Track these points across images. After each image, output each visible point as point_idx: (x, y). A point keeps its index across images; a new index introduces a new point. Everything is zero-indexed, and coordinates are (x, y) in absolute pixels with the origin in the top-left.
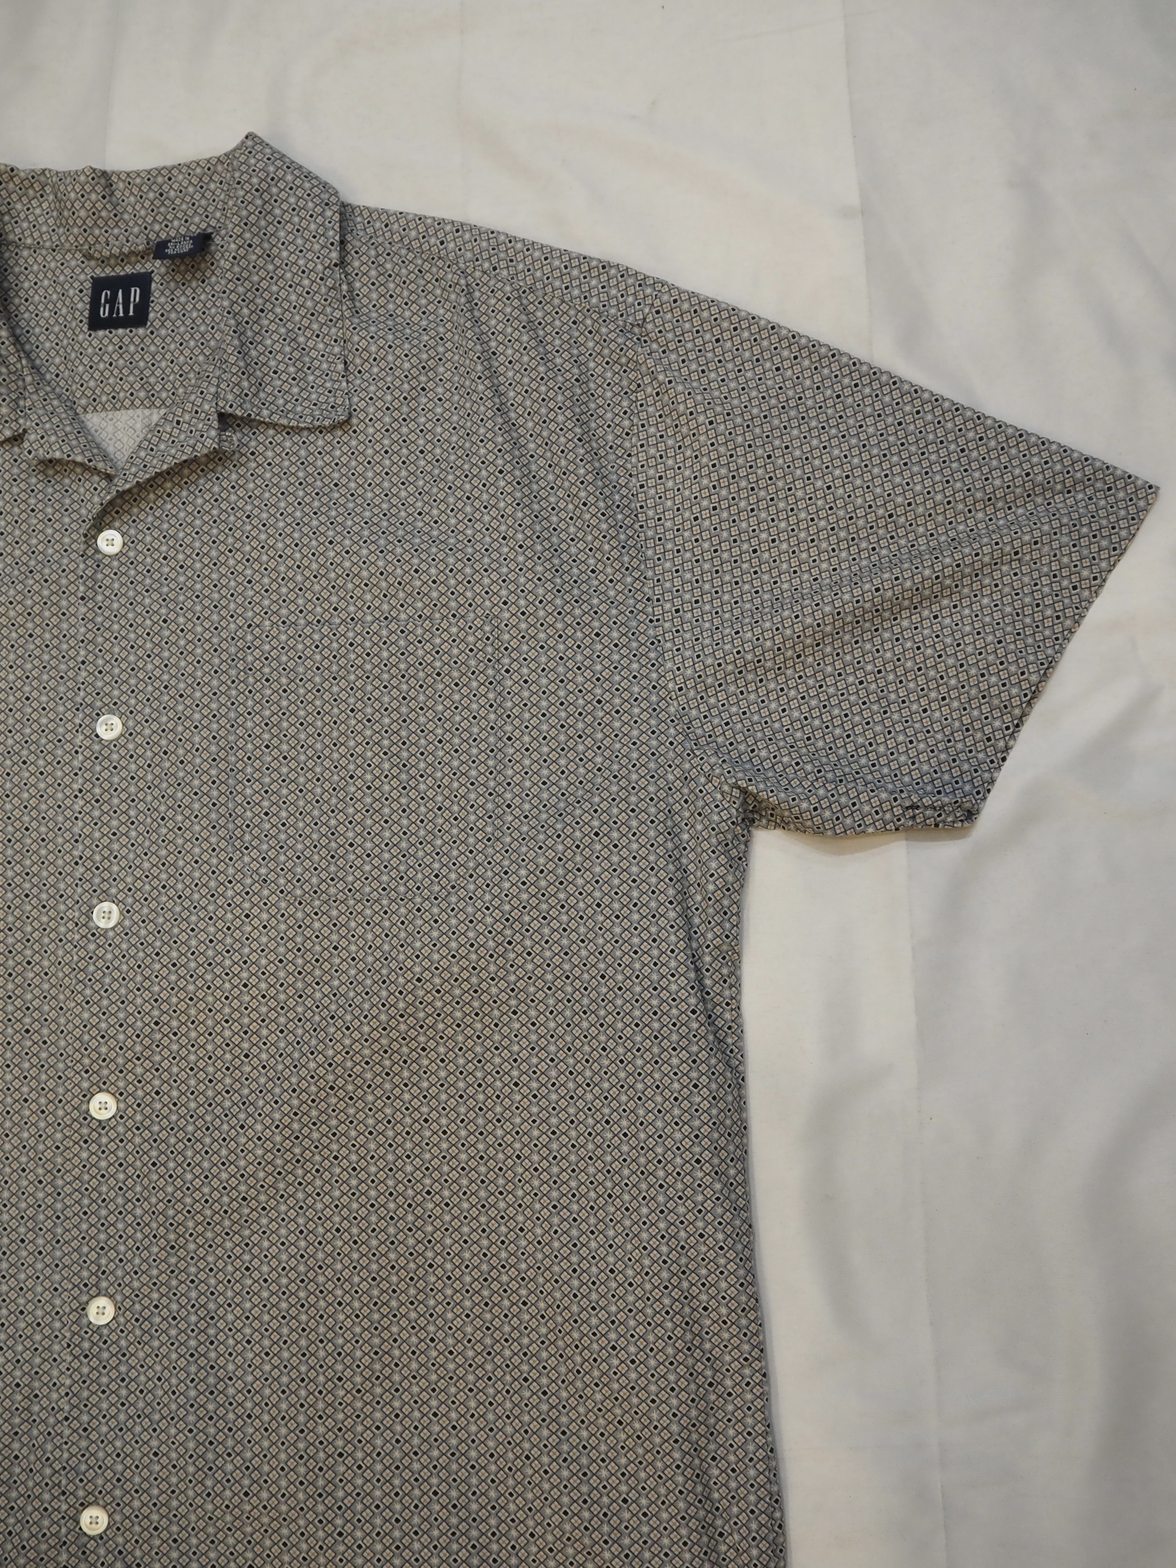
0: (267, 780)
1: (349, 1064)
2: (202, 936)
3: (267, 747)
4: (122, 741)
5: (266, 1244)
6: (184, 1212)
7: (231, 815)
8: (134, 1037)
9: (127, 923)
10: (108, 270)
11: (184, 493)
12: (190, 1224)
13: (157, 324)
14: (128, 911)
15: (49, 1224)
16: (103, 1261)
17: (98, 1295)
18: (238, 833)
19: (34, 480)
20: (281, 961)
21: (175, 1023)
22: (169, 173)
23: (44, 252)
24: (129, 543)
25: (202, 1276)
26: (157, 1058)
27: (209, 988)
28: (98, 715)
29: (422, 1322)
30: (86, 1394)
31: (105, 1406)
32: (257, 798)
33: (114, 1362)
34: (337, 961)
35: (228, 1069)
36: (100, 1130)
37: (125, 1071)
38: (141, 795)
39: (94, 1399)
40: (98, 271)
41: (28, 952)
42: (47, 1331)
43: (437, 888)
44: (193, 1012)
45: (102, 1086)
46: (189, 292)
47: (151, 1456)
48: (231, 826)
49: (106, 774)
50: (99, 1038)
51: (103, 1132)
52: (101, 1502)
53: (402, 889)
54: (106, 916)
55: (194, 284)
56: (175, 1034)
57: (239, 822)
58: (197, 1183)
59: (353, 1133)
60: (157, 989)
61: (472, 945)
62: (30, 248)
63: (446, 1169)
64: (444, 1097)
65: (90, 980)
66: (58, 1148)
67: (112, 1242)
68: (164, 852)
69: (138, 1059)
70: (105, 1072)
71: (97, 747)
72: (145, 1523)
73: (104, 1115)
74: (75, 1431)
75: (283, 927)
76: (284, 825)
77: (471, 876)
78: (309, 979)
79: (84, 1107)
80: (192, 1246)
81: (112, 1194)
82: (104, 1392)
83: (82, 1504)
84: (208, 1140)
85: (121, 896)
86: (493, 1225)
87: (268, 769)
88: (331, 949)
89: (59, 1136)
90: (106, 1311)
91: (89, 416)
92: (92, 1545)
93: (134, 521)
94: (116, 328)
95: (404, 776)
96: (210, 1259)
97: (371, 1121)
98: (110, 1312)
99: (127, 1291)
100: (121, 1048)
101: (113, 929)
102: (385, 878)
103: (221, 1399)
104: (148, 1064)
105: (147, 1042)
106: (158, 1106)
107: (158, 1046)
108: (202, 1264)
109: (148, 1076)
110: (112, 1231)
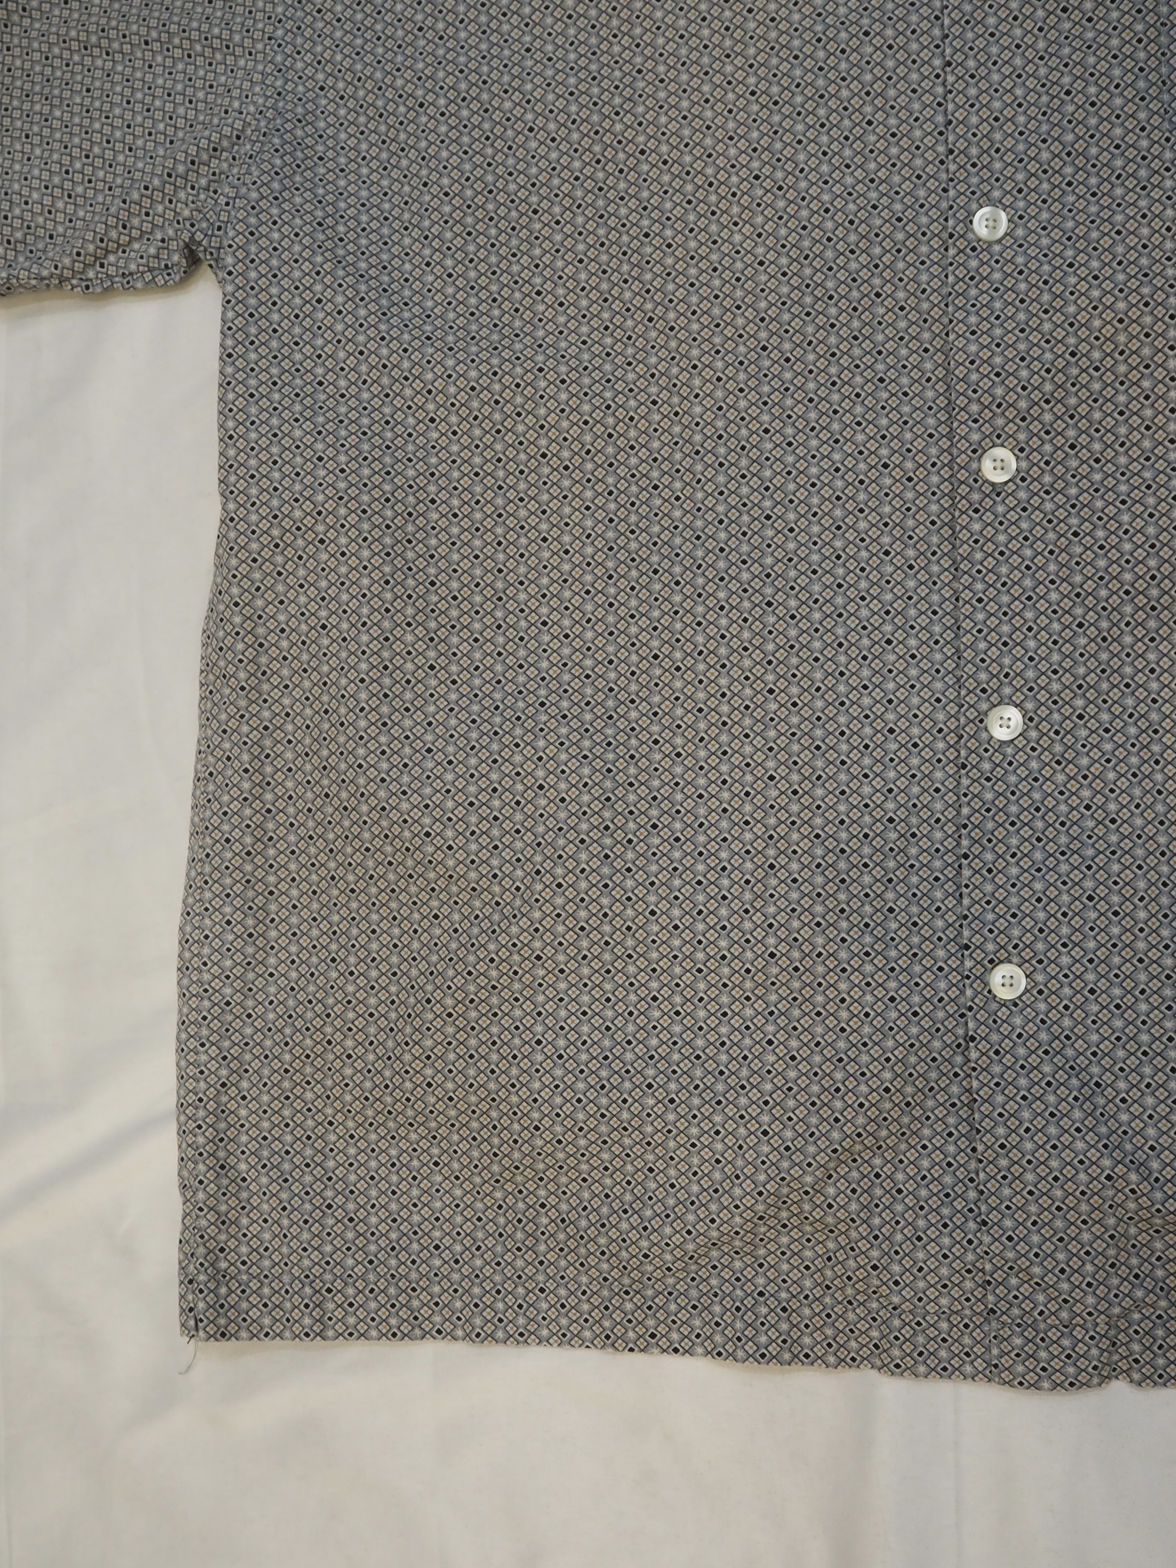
2: (1132, 241)
6: (1121, 593)
7: (1164, 83)
8: (1043, 373)
9: (1020, 232)
12: (1128, 609)
14: (1020, 217)
15: (923, 620)
16: (1007, 661)
17: (999, 704)
21: (1096, 355)
25: (1140, 678)
26: (1073, 401)
27: (1146, 304)
30: (990, 825)
31: (1014, 841)
33: (1024, 787)
36: (994, 496)
37: (1029, 419)
38: (1030, 68)
39: (1000, 833)
41: (877, 281)
42: (927, 754)
44: (1122, 338)
45: (998, 438)
47: (1084, 900)
48: (1165, 97)
49: (981, 43)
50: (992, 376)
51: (998, 499)
52: (1015, 960)
54: (991, 224)
56: (1097, 369)
58: (1140, 554)
60: (1072, 309)
65: (973, 306)
66: (933, 523)
67: (1018, 636)
68: (1070, 137)
69: (1047, 402)
70: (1001, 421)
72: (1078, 984)
73: (999, 478)
74: (977, 872)
79: (974, 465)
80: (1128, 639)
81: (1016, 575)
82: (1013, 824)
83: (991, 961)
85: (1008, 200)
89: (934, 508)
90: (1012, 723)
92: (1003, 1013)
96: (1152, 656)
98: (1017, 724)
99: (1042, 696)
100: (1024, 388)
101: (999, 241)
104: (1059, 409)
105: (1060, 378)
106: (1074, 463)
107: (1073, 385)
108: (1140, 664)
109: (1060, 425)
110: (1017, 621)
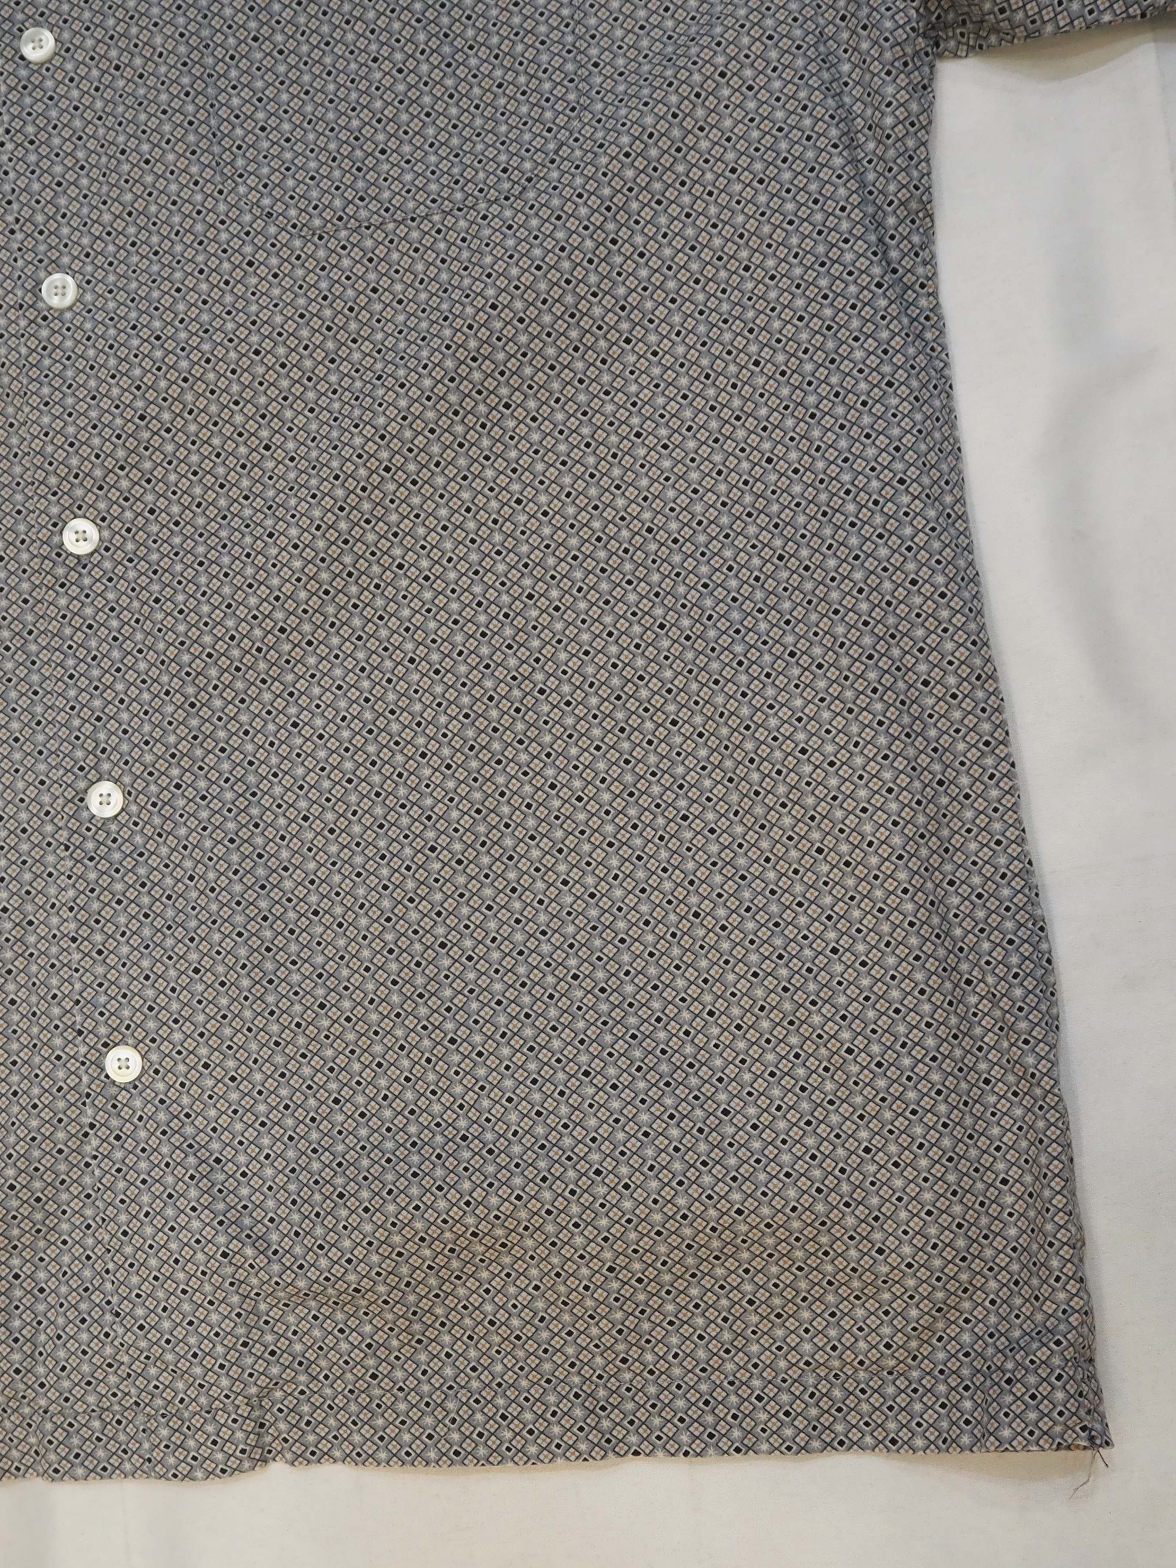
0: (260, 84)
1: (408, 434)
2: (192, 297)
3: (255, 39)
4: (57, 61)
5: (317, 691)
6: (204, 656)
7: (214, 135)
8: (114, 439)
9: (89, 297)
12: (213, 672)
14: (88, 282)
15: (24, 702)
16: (102, 736)
17: (98, 780)
18: (227, 157)
20: (302, 316)
21: (166, 416)
25: (235, 741)
26: (148, 465)
27: (208, 361)
28: (20, 30)
29: (537, 765)
30: (96, 906)
31: (122, 920)
32: (248, 109)
33: (129, 863)
34: (378, 307)
35: (243, 466)
36: (79, 569)
37: (106, 487)
38: (90, 130)
39: (107, 913)
42: (36, 838)
43: (506, 185)
44: (189, 397)
45: (78, 509)
47: (190, 973)
48: (216, 149)
49: (39, 107)
50: (66, 447)
51: (84, 571)
52: (130, 1041)
53: (459, 196)
54: (60, 291)
56: (168, 431)
57: (227, 143)
58: (218, 615)
59: (421, 531)
60: (137, 372)
61: (563, 249)
63: (551, 561)
64: (540, 467)
65: (46, 376)
66: (26, 601)
67: (111, 710)
68: (128, 197)
69: (122, 468)
70: (79, 492)
71: (23, 73)
72: (191, 1060)
73: (82, 549)
74: (86, 955)
75: (300, 272)
76: (288, 140)
77: (553, 161)
78: (342, 336)
79: (56, 539)
80: (218, 703)
81: (105, 647)
82: (119, 902)
83: (105, 1045)
84: (226, 560)
85: (76, 265)
86: (623, 624)
87: (259, 69)
88: (368, 292)
89: (25, 586)
90: (112, 799)
92: (123, 1096)
95: (447, 49)
96: (244, 718)
97: (443, 512)
98: (117, 800)
99: (137, 769)
100: (98, 456)
101: (70, 308)
102: (433, 187)
103: (276, 894)
104: (135, 474)
105: (131, 443)
106: (155, 528)
107: (146, 449)
108: (233, 726)
109: (137, 491)
110: (109, 695)
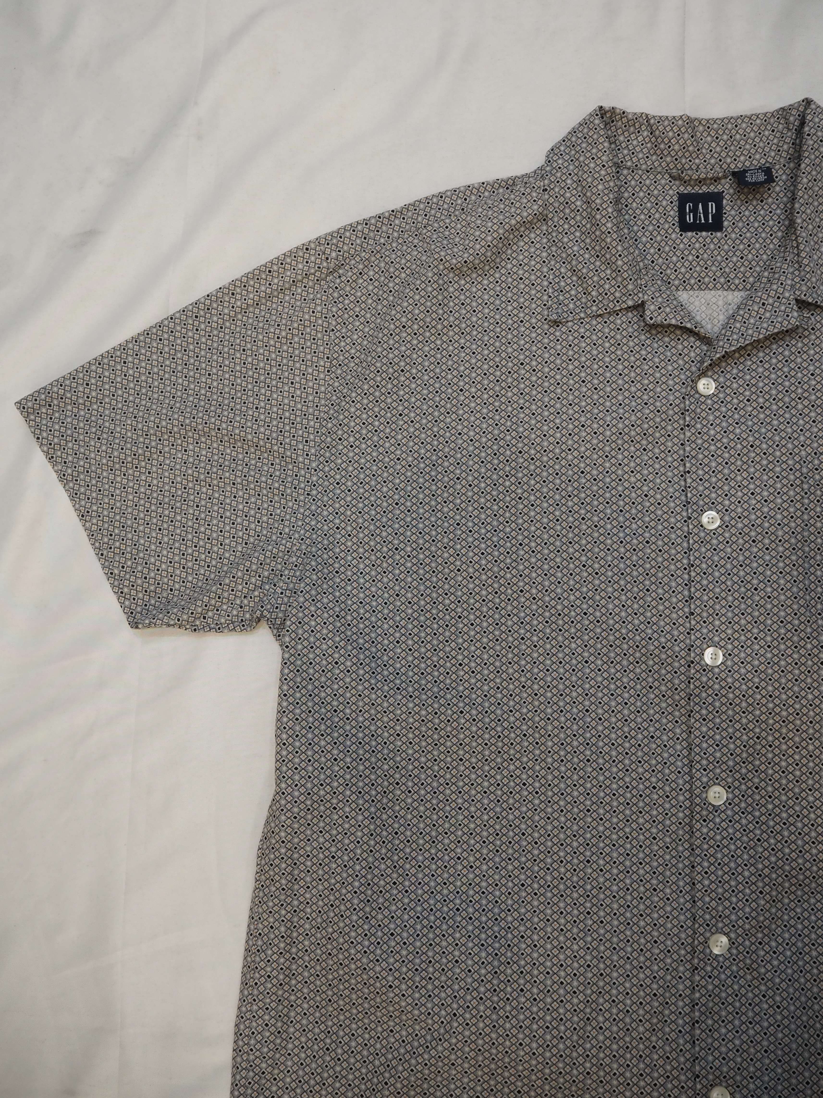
2: (790, 676)
4: (720, 531)
6: (783, 876)
7: (807, 590)
8: (742, 747)
9: (729, 663)
10: (689, 188)
11: (761, 354)
12: (787, 885)
13: (730, 230)
14: (730, 655)
15: (674, 878)
16: (721, 908)
17: (716, 933)
18: (813, 603)
19: (643, 337)
21: (770, 738)
22: (736, 121)
23: (640, 172)
24: (721, 387)
25: (792, 922)
26: (757, 763)
27: (798, 714)
28: (702, 511)
30: (711, 1004)
31: (724, 1014)
33: (729, 982)
35: (811, 773)
36: (715, 813)
37: (734, 771)
38: (735, 571)
39: (716, 1009)
40: (682, 188)
41: (650, 680)
42: (675, 957)
44: (784, 731)
45: (716, 781)
46: (751, 208)
47: (763, 1052)
48: (807, 597)
49: (709, 554)
50: (714, 746)
51: (717, 814)
52: (724, 1085)
54: (713, 657)
55: (755, 203)
56: (770, 746)
57: (813, 594)
58: (794, 855)
60: (758, 713)
62: (629, 169)
65: (704, 703)
66: (680, 823)
67: (727, 895)
68: (756, 614)
69: (744, 763)
70: (719, 771)
71: (702, 534)
73: (718, 802)
74: (703, 1031)
79: (704, 796)
80: (786, 901)
81: (726, 860)
82: (723, 1004)
83: (711, 1085)
84: (799, 825)
85: (722, 643)
89: (681, 815)
90: (723, 945)
91: (680, 293)
93: (722, 372)
94: (701, 231)
96: (799, 910)
98: (726, 945)
100: (732, 754)
101: (718, 666)
103: (810, 1013)
104: (750, 767)
105: (751, 750)
106: (757, 797)
107: (758, 754)
108: (792, 914)
109: (750, 776)
110: (726, 886)
